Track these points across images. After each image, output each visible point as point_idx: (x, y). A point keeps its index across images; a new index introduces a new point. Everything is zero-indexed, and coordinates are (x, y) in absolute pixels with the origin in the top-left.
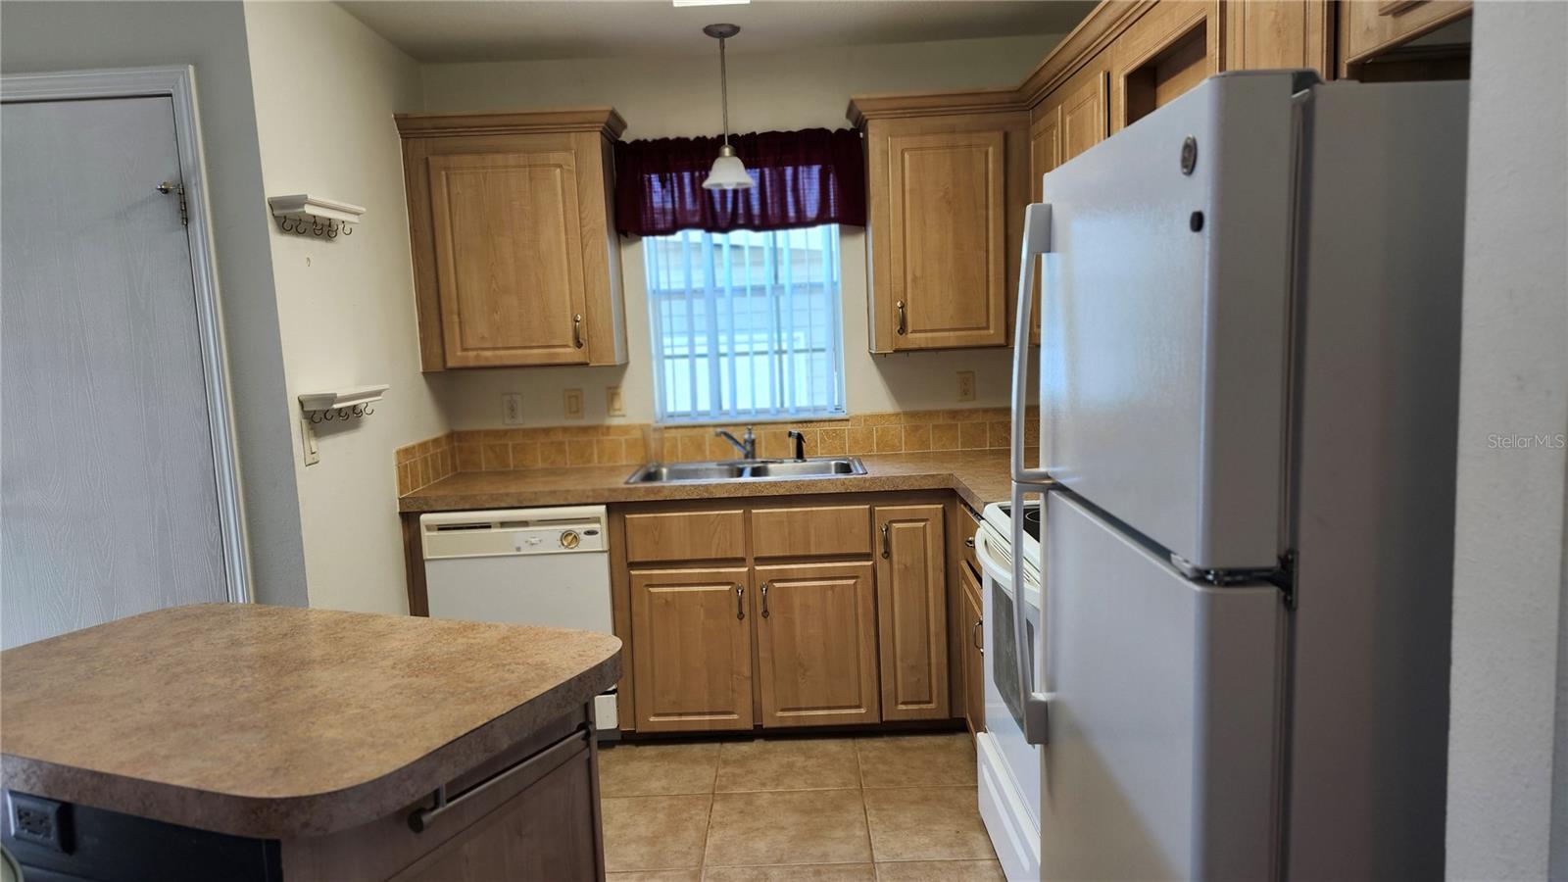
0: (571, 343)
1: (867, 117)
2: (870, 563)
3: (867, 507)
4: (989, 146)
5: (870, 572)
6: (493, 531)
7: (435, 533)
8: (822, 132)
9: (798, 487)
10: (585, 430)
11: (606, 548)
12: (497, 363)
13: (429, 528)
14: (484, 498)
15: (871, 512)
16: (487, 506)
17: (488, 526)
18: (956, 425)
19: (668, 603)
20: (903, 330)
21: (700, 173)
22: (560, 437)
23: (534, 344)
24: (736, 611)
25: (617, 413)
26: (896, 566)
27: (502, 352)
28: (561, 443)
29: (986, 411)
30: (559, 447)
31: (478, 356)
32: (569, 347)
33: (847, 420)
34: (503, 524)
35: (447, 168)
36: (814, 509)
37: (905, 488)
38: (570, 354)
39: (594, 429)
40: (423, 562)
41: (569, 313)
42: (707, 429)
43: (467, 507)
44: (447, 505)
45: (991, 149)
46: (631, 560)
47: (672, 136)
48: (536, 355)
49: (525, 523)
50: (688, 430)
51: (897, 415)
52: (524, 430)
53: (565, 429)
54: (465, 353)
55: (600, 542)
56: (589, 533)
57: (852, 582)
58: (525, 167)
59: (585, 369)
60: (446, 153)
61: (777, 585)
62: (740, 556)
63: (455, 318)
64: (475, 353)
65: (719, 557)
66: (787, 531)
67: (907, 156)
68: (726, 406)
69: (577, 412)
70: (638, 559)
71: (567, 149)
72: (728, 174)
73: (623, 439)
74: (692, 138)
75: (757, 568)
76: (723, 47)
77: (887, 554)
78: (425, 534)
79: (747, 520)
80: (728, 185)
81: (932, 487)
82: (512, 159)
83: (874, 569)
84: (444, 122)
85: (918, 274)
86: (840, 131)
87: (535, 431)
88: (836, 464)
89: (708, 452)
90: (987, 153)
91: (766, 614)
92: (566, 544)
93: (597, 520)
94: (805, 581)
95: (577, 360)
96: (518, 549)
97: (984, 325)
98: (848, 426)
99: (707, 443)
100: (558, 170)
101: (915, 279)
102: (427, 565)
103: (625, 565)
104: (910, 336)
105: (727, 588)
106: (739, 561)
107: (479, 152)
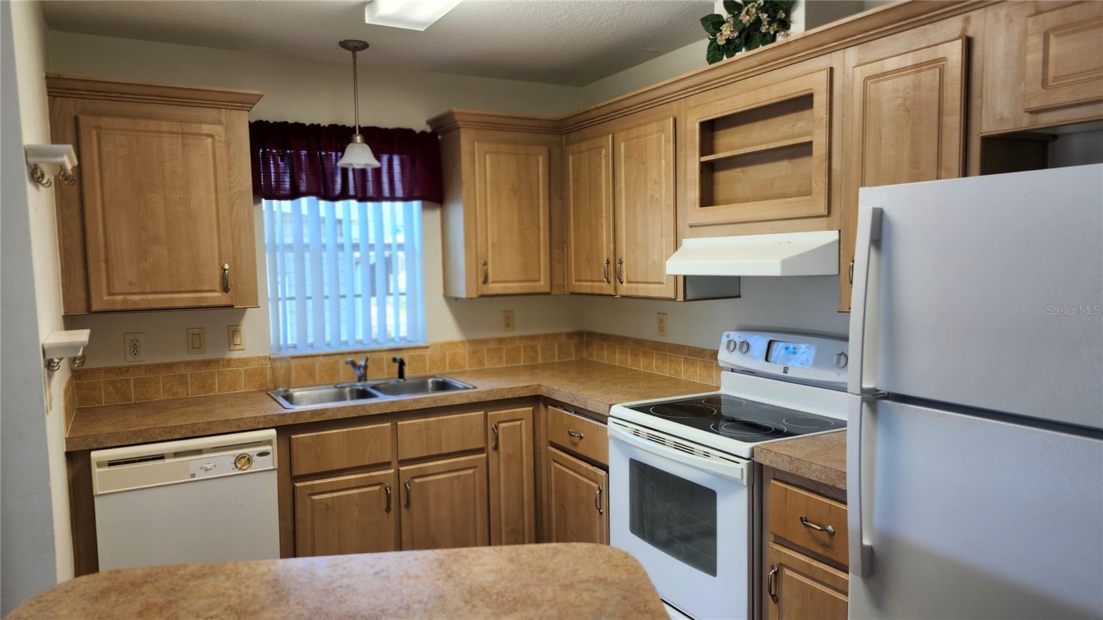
0: (218, 288)
1: (460, 126)
2: (485, 455)
3: (483, 413)
4: (539, 155)
5: (484, 463)
6: (167, 461)
7: (107, 469)
8: (410, 132)
9: (435, 402)
10: (207, 363)
11: (276, 467)
12: (146, 306)
13: (100, 465)
14: (157, 431)
15: (486, 417)
16: (160, 439)
17: (161, 457)
18: (502, 349)
19: (328, 505)
20: (485, 281)
21: (336, 155)
22: (183, 371)
23: (182, 289)
24: (384, 506)
25: (237, 347)
26: (502, 456)
27: (150, 297)
28: (183, 377)
29: (521, 338)
30: (182, 380)
31: (124, 301)
32: (217, 292)
33: (427, 347)
34: (177, 454)
35: (98, 128)
36: (445, 417)
37: (510, 397)
38: (217, 297)
39: (216, 361)
40: (91, 498)
41: (217, 262)
42: (317, 358)
43: (140, 441)
44: (118, 441)
45: (541, 158)
46: (295, 473)
47: (291, 121)
48: (184, 299)
49: (199, 452)
50: (301, 359)
51: (463, 342)
52: (147, 366)
53: (188, 364)
54: (111, 298)
55: (270, 462)
56: (262, 454)
57: (471, 471)
58: (178, 133)
59: (230, 310)
60: (97, 114)
61: (417, 480)
62: (388, 460)
63: (103, 265)
64: (121, 297)
65: (371, 463)
66: (425, 437)
67: (488, 157)
68: (344, 337)
69: (200, 348)
70: (301, 473)
71: (219, 123)
72: (359, 156)
73: (242, 370)
74: (327, 126)
75: (402, 469)
76: (355, 58)
77: (496, 448)
78: (97, 472)
79: (395, 430)
80: (357, 165)
81: (527, 395)
82: (165, 126)
83: (487, 457)
84: (100, 87)
85: (496, 241)
86: (423, 133)
87: (158, 366)
88: (433, 382)
89: (317, 377)
90: (538, 161)
91: (408, 505)
92: (239, 466)
93: (269, 442)
94: (438, 475)
95: (223, 303)
96: (193, 476)
97: (538, 278)
98: (428, 353)
99: (317, 370)
100: (210, 140)
101: (493, 245)
102: (96, 500)
103: (289, 478)
104: (491, 286)
105: (377, 488)
106: (386, 465)
107: (132, 116)
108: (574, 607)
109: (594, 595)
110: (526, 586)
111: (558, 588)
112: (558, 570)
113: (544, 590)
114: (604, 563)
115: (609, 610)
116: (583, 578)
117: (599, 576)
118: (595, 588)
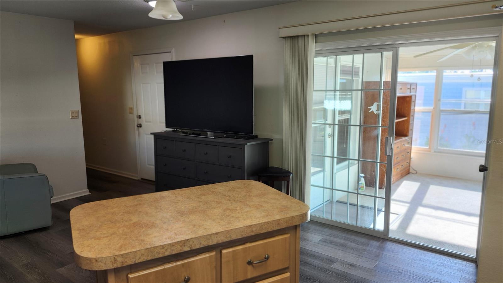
108: (110, 228)
109: (101, 232)
110: (131, 232)
111: (117, 233)
112: (118, 240)
113: (123, 231)
114: (94, 247)
115: (96, 228)
116: (106, 238)
117: (98, 240)
118: (101, 235)
